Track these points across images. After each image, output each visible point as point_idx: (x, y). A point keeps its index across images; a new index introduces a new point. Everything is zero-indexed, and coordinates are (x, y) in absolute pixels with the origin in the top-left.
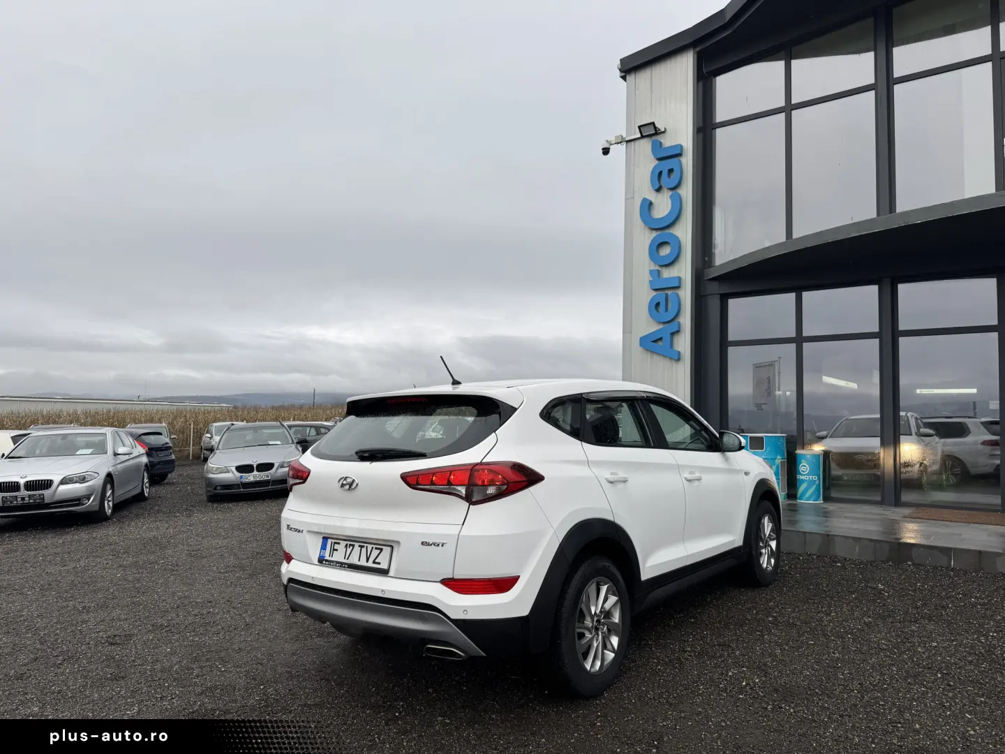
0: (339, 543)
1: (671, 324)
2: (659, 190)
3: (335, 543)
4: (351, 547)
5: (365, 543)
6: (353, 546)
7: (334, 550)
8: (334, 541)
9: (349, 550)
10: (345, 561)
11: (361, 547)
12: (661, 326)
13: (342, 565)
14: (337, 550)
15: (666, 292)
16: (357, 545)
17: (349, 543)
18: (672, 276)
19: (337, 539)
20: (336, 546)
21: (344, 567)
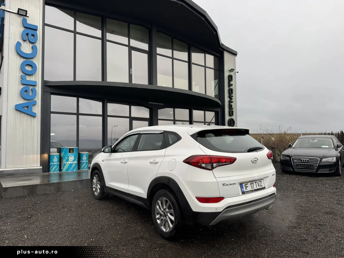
0: (248, 184)
1: (31, 101)
2: (24, 41)
3: (246, 184)
4: (253, 184)
5: (256, 181)
6: (253, 183)
7: (247, 187)
8: (245, 184)
9: (252, 185)
10: (253, 189)
11: (255, 182)
12: (26, 101)
13: (252, 191)
14: (248, 187)
15: (29, 86)
16: (254, 182)
17: (251, 183)
18: (32, 80)
19: (246, 183)
20: (247, 185)
21: (253, 191)
